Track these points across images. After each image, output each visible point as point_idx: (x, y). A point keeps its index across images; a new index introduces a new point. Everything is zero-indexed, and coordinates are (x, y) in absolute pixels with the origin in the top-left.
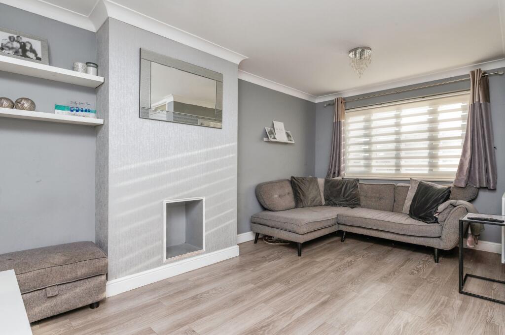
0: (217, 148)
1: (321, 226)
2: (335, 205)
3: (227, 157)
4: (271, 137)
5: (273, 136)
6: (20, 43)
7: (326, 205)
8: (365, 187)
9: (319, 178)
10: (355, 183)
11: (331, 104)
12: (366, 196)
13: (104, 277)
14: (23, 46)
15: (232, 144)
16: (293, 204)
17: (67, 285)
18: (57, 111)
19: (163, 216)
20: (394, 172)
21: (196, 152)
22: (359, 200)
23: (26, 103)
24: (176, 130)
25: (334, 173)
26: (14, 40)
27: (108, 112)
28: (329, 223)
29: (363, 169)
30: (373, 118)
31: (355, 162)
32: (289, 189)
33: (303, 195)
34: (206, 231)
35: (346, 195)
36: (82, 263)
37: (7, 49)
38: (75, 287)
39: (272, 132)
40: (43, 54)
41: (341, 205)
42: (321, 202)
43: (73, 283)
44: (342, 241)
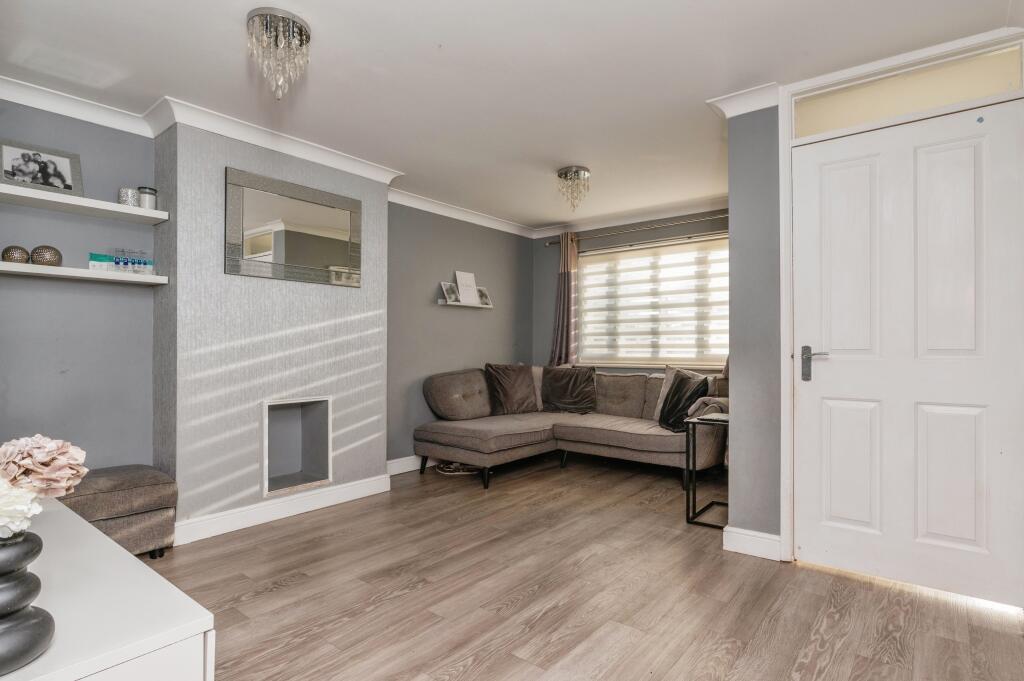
0: (353, 318)
1: (523, 441)
2: (557, 410)
3: (370, 332)
4: (450, 298)
5: (453, 297)
6: (39, 163)
7: (543, 411)
8: (605, 379)
9: (536, 365)
10: (588, 374)
11: (555, 242)
12: (605, 395)
13: (171, 512)
14: (43, 167)
15: (377, 312)
16: (487, 409)
17: (118, 521)
18: (92, 263)
19: (262, 423)
20: (649, 355)
21: (317, 326)
22: (594, 401)
23: (48, 256)
24: (284, 292)
25: (560, 358)
26: (30, 160)
27: (175, 266)
28: (538, 438)
29: (605, 351)
30: (619, 267)
31: (596, 340)
32: (481, 384)
33: (505, 395)
34: (333, 450)
35: (574, 395)
36: (140, 490)
37: (20, 174)
38: (130, 524)
39: (454, 290)
40: (73, 179)
41: (565, 410)
42: (535, 405)
43: (126, 519)
44: (562, 467)
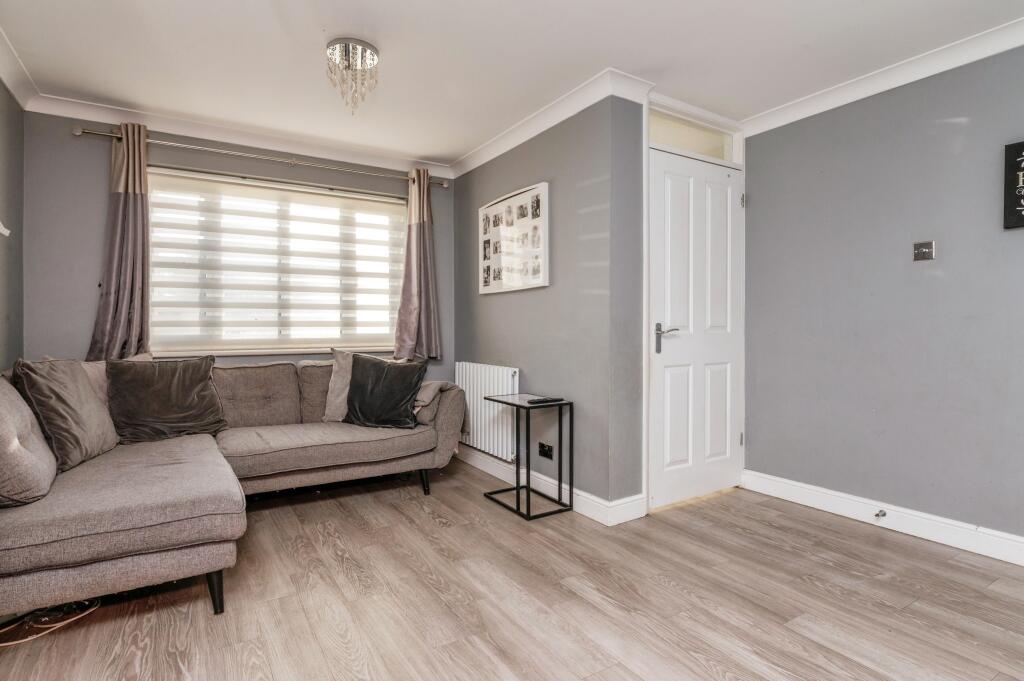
12: (232, 398)
30: (222, 205)
33: (77, 423)
35: (186, 405)
